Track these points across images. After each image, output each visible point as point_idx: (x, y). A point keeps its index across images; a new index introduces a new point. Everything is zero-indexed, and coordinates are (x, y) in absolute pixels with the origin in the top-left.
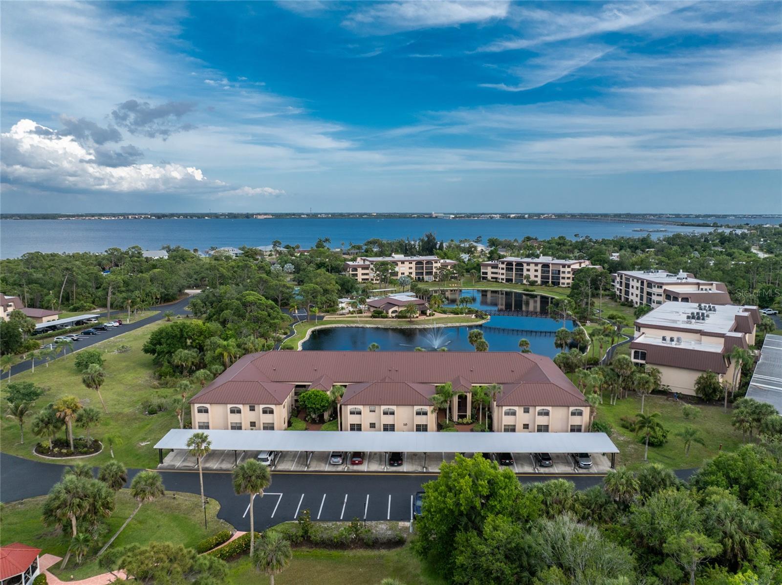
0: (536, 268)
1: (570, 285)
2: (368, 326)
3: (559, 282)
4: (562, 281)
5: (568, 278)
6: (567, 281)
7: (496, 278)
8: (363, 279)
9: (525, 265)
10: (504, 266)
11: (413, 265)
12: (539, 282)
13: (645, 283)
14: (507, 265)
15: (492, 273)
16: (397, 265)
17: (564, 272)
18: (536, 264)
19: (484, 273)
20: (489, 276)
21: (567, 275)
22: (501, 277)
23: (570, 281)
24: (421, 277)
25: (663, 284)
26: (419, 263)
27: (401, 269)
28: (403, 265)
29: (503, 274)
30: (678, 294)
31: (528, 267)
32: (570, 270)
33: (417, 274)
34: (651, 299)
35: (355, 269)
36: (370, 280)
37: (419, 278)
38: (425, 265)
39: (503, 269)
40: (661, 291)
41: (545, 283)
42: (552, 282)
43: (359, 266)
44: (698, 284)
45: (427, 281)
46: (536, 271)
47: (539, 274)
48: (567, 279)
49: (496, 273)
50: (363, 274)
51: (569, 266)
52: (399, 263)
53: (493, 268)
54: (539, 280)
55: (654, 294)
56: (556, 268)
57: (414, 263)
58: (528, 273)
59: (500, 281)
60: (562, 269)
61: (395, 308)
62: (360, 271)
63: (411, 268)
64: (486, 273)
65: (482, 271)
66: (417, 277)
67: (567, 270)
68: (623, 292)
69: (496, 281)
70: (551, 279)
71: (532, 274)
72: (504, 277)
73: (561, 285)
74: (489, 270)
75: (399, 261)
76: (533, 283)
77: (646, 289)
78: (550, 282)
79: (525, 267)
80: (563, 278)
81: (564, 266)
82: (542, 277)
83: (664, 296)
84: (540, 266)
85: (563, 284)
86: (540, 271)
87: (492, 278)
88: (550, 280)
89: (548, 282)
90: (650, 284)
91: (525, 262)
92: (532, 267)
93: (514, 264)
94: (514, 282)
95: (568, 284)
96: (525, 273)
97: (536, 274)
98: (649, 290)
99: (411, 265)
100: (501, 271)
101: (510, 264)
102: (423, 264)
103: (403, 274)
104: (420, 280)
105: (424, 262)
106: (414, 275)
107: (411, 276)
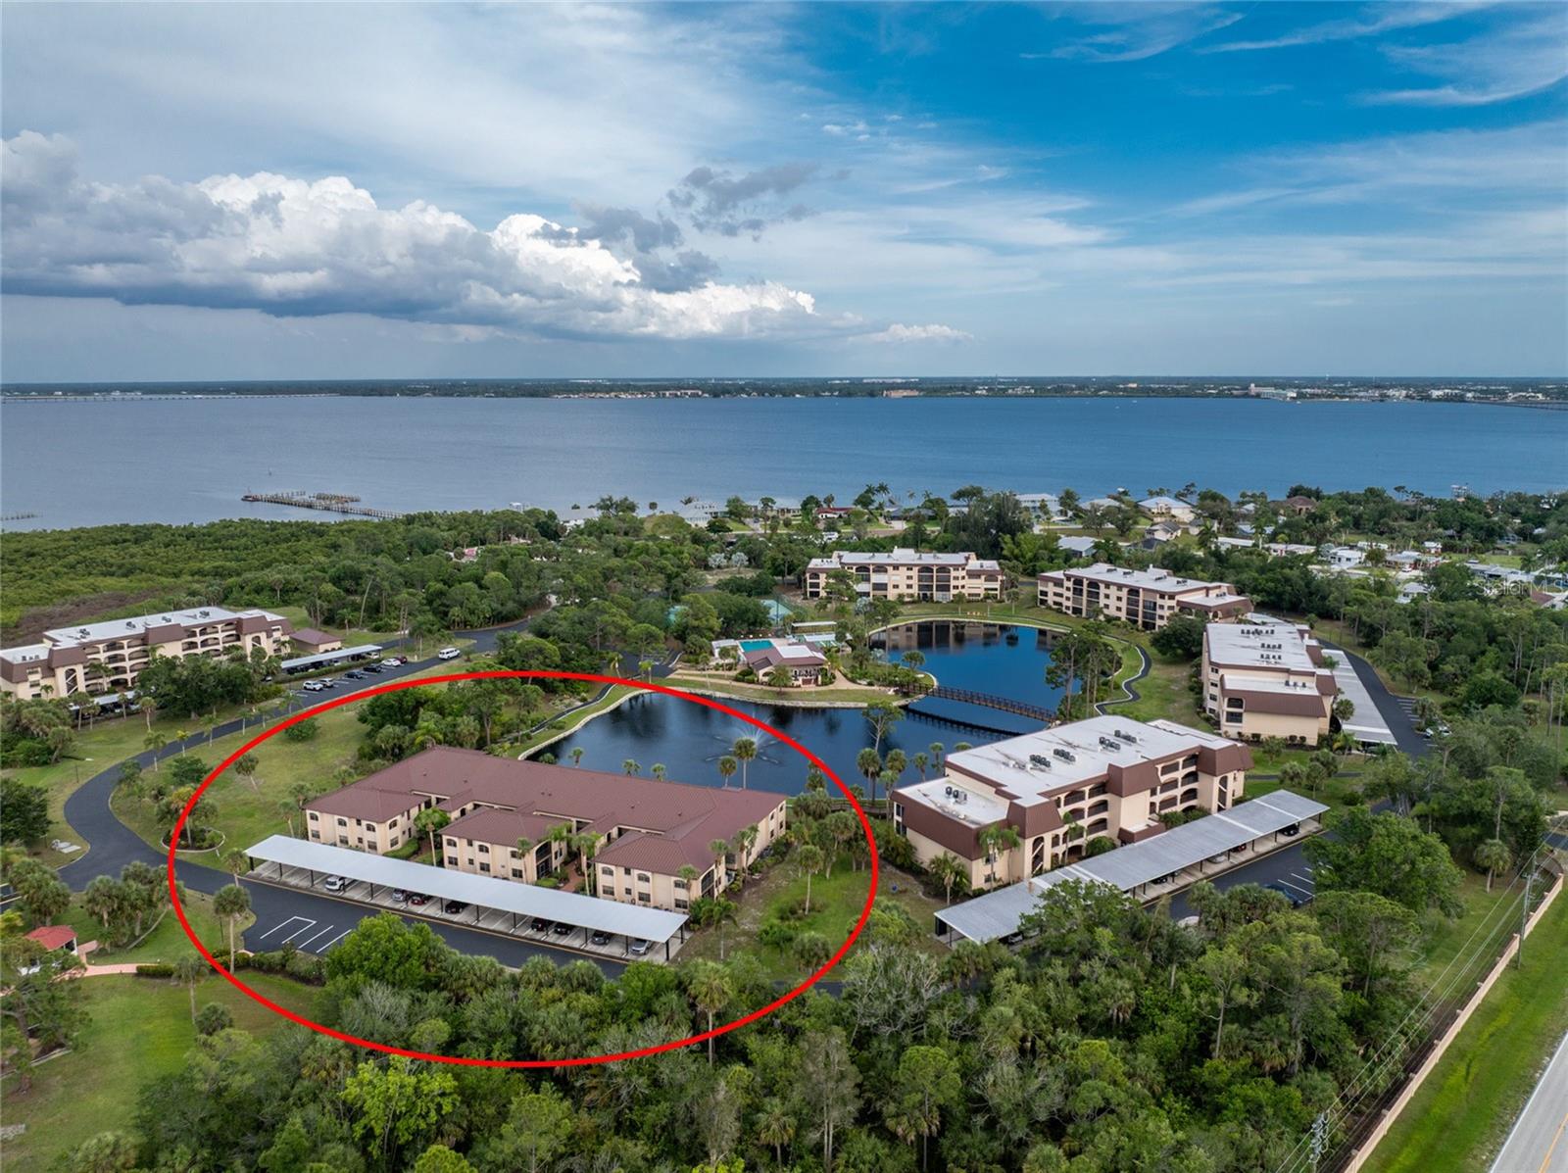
0: (1120, 594)
2: (718, 694)
3: (1153, 624)
4: (1157, 622)
5: (1168, 618)
7: (1060, 604)
9: (1102, 586)
10: (1070, 584)
11: (915, 573)
12: (1123, 620)
14: (1074, 583)
15: (1055, 594)
16: (886, 571)
17: (1162, 607)
18: (1120, 587)
19: (1042, 593)
20: (1051, 599)
21: (1167, 613)
22: (1066, 603)
24: (928, 593)
26: (926, 569)
27: (894, 578)
28: (896, 572)
29: (1068, 599)
31: (1107, 591)
32: (1173, 603)
33: (921, 588)
37: (925, 595)
38: (935, 574)
39: (1068, 589)
41: (1132, 621)
42: (1144, 622)
43: (823, 571)
45: (937, 602)
46: (1119, 599)
47: (1123, 605)
48: (1166, 620)
49: (1061, 595)
51: (1172, 597)
52: (890, 569)
53: (1056, 584)
54: (1123, 615)
56: (1150, 598)
57: (915, 569)
58: (1107, 602)
59: (1065, 611)
60: (1159, 602)
61: (769, 669)
62: (824, 579)
63: (910, 578)
64: (1044, 593)
65: (1040, 588)
66: (921, 593)
67: (1167, 602)
69: (1060, 610)
70: (1140, 616)
71: (1112, 604)
72: (1069, 604)
73: (1157, 629)
74: (1051, 588)
75: (888, 564)
76: (1113, 621)
78: (1140, 622)
79: (1103, 590)
80: (1162, 617)
81: (1163, 595)
82: (1129, 613)
84: (1125, 590)
85: (1161, 627)
86: (1124, 600)
87: (1055, 603)
88: (1141, 619)
89: (1137, 621)
91: (1102, 582)
92: (1113, 591)
93: (1085, 582)
94: (1084, 615)
96: (1102, 601)
97: (1119, 604)
99: (910, 573)
100: (1067, 593)
101: (1078, 581)
102: (932, 571)
103: (896, 587)
104: (926, 599)
105: (935, 569)
106: (915, 590)
107: (910, 591)
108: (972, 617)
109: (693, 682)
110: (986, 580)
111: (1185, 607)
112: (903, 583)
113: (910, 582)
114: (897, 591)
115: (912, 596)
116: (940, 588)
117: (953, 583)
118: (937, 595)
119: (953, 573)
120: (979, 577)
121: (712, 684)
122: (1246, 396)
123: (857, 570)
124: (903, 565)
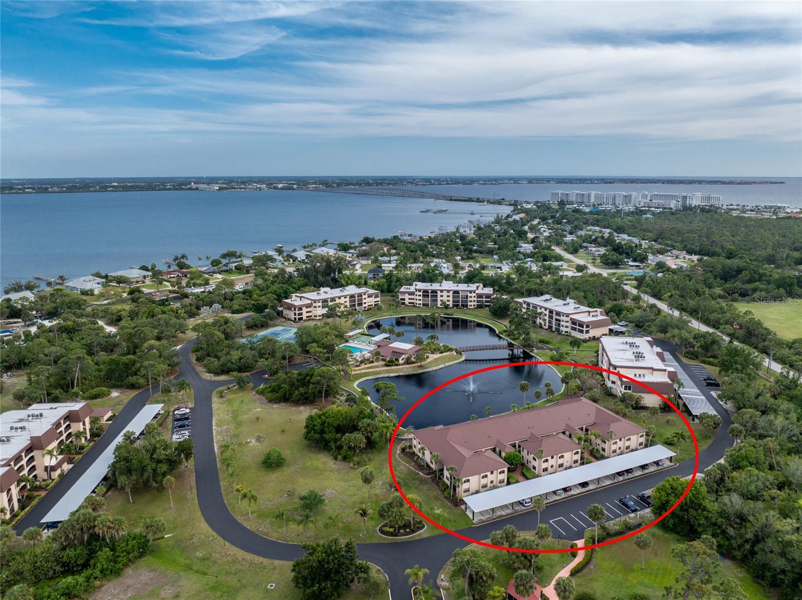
0: (448, 294)
1: (476, 306)
2: (391, 375)
3: (467, 305)
4: (469, 304)
5: (474, 301)
6: (472, 304)
7: (413, 303)
8: (307, 317)
9: (439, 292)
10: (421, 293)
11: (348, 299)
12: (451, 306)
13: (554, 313)
14: (423, 292)
15: (409, 299)
17: (471, 297)
18: (448, 291)
19: (401, 299)
20: (407, 302)
21: (473, 299)
22: (418, 302)
23: (475, 303)
25: (570, 314)
26: (352, 296)
29: (420, 300)
30: (584, 322)
31: (442, 294)
32: (475, 294)
33: (351, 306)
34: (559, 324)
35: (300, 309)
36: (313, 317)
37: (353, 309)
38: (356, 298)
39: (420, 296)
40: (568, 319)
41: (456, 305)
42: (462, 305)
43: (304, 305)
44: (589, 312)
45: (358, 312)
46: (448, 296)
47: (451, 299)
48: (472, 302)
49: (413, 299)
50: (307, 312)
51: (474, 292)
52: (337, 299)
53: (409, 295)
54: (451, 304)
55: (563, 321)
56: (465, 294)
57: (348, 297)
58: (442, 298)
59: (418, 306)
60: (469, 295)
61: (403, 356)
62: (305, 310)
64: (404, 299)
65: (400, 297)
67: (473, 295)
68: (547, 321)
69: (414, 306)
70: (460, 302)
71: (445, 299)
72: (421, 302)
73: (469, 307)
74: (407, 297)
75: (336, 297)
76: (447, 307)
77: (555, 317)
79: (439, 293)
80: (471, 301)
81: (471, 292)
82: (453, 301)
83: (570, 322)
84: (451, 292)
85: (471, 306)
86: (451, 297)
87: (409, 303)
88: (460, 304)
90: (558, 314)
91: (439, 290)
92: (445, 294)
93: (430, 291)
94: (430, 306)
95: (474, 305)
96: (439, 298)
97: (448, 299)
98: (558, 318)
99: (346, 300)
100: (418, 298)
101: (426, 291)
106: (348, 308)
107: (346, 309)
108: (383, 316)
109: (369, 373)
110: (375, 297)
111: (480, 296)
113: (346, 304)
115: (347, 311)
116: (359, 305)
117: (364, 301)
119: (364, 297)
120: (371, 296)
121: (383, 370)
122: (190, 189)
123: (322, 302)
124: (342, 296)
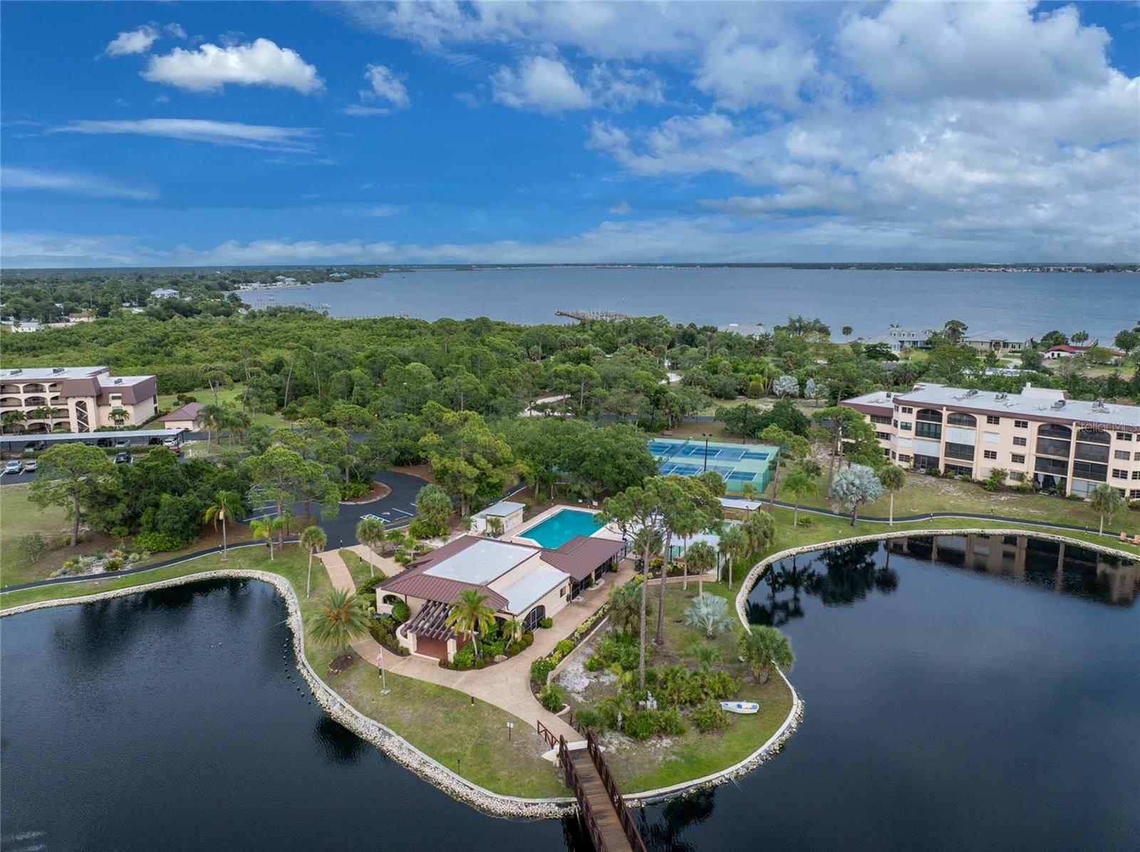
11: (1031, 433)
16: (972, 423)
24: (1057, 477)
26: (1055, 429)
27: (987, 437)
28: (993, 427)
33: (1040, 463)
37: (1049, 481)
38: (1073, 441)
43: (867, 411)
45: (1074, 498)
52: (981, 420)
57: (1032, 426)
63: (1020, 441)
66: (1041, 474)
75: (981, 412)
99: (1021, 433)
102: (1068, 433)
103: (990, 455)
104: (1049, 486)
105: (1075, 429)
106: (1029, 468)
107: (1018, 467)
112: (1005, 450)
113: (1019, 450)
114: (990, 464)
115: (1020, 477)
116: (1081, 470)
117: (1113, 464)
118: (1074, 484)
119: (1116, 445)
123: (920, 415)
124: (1009, 415)
